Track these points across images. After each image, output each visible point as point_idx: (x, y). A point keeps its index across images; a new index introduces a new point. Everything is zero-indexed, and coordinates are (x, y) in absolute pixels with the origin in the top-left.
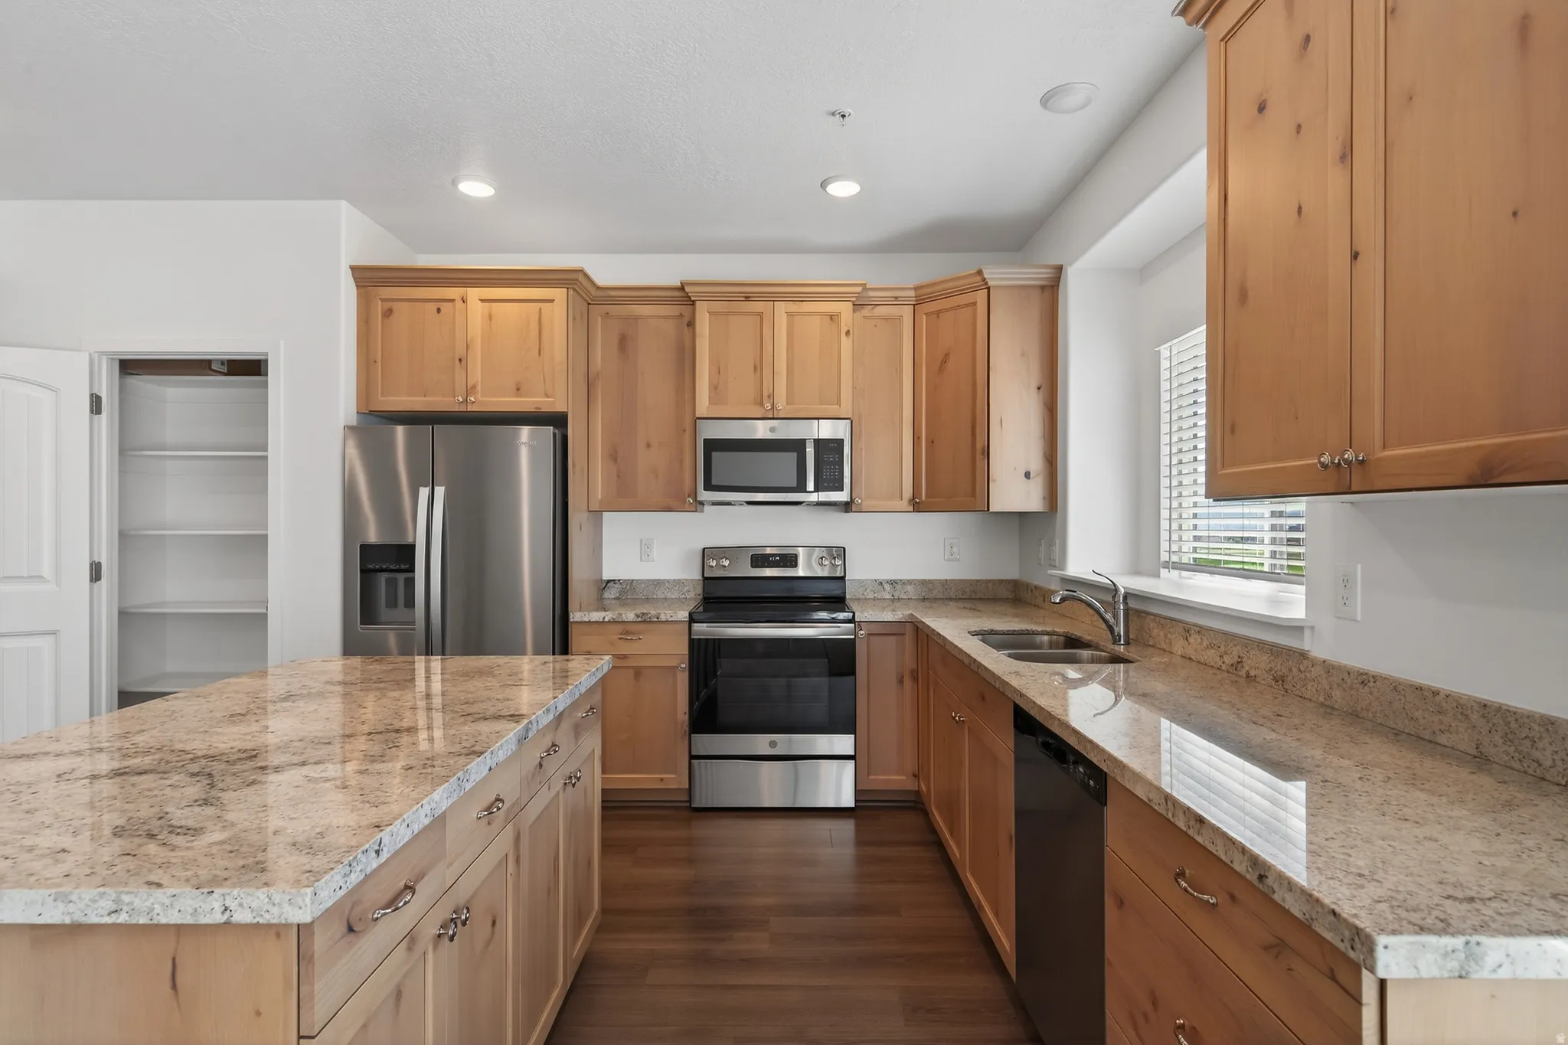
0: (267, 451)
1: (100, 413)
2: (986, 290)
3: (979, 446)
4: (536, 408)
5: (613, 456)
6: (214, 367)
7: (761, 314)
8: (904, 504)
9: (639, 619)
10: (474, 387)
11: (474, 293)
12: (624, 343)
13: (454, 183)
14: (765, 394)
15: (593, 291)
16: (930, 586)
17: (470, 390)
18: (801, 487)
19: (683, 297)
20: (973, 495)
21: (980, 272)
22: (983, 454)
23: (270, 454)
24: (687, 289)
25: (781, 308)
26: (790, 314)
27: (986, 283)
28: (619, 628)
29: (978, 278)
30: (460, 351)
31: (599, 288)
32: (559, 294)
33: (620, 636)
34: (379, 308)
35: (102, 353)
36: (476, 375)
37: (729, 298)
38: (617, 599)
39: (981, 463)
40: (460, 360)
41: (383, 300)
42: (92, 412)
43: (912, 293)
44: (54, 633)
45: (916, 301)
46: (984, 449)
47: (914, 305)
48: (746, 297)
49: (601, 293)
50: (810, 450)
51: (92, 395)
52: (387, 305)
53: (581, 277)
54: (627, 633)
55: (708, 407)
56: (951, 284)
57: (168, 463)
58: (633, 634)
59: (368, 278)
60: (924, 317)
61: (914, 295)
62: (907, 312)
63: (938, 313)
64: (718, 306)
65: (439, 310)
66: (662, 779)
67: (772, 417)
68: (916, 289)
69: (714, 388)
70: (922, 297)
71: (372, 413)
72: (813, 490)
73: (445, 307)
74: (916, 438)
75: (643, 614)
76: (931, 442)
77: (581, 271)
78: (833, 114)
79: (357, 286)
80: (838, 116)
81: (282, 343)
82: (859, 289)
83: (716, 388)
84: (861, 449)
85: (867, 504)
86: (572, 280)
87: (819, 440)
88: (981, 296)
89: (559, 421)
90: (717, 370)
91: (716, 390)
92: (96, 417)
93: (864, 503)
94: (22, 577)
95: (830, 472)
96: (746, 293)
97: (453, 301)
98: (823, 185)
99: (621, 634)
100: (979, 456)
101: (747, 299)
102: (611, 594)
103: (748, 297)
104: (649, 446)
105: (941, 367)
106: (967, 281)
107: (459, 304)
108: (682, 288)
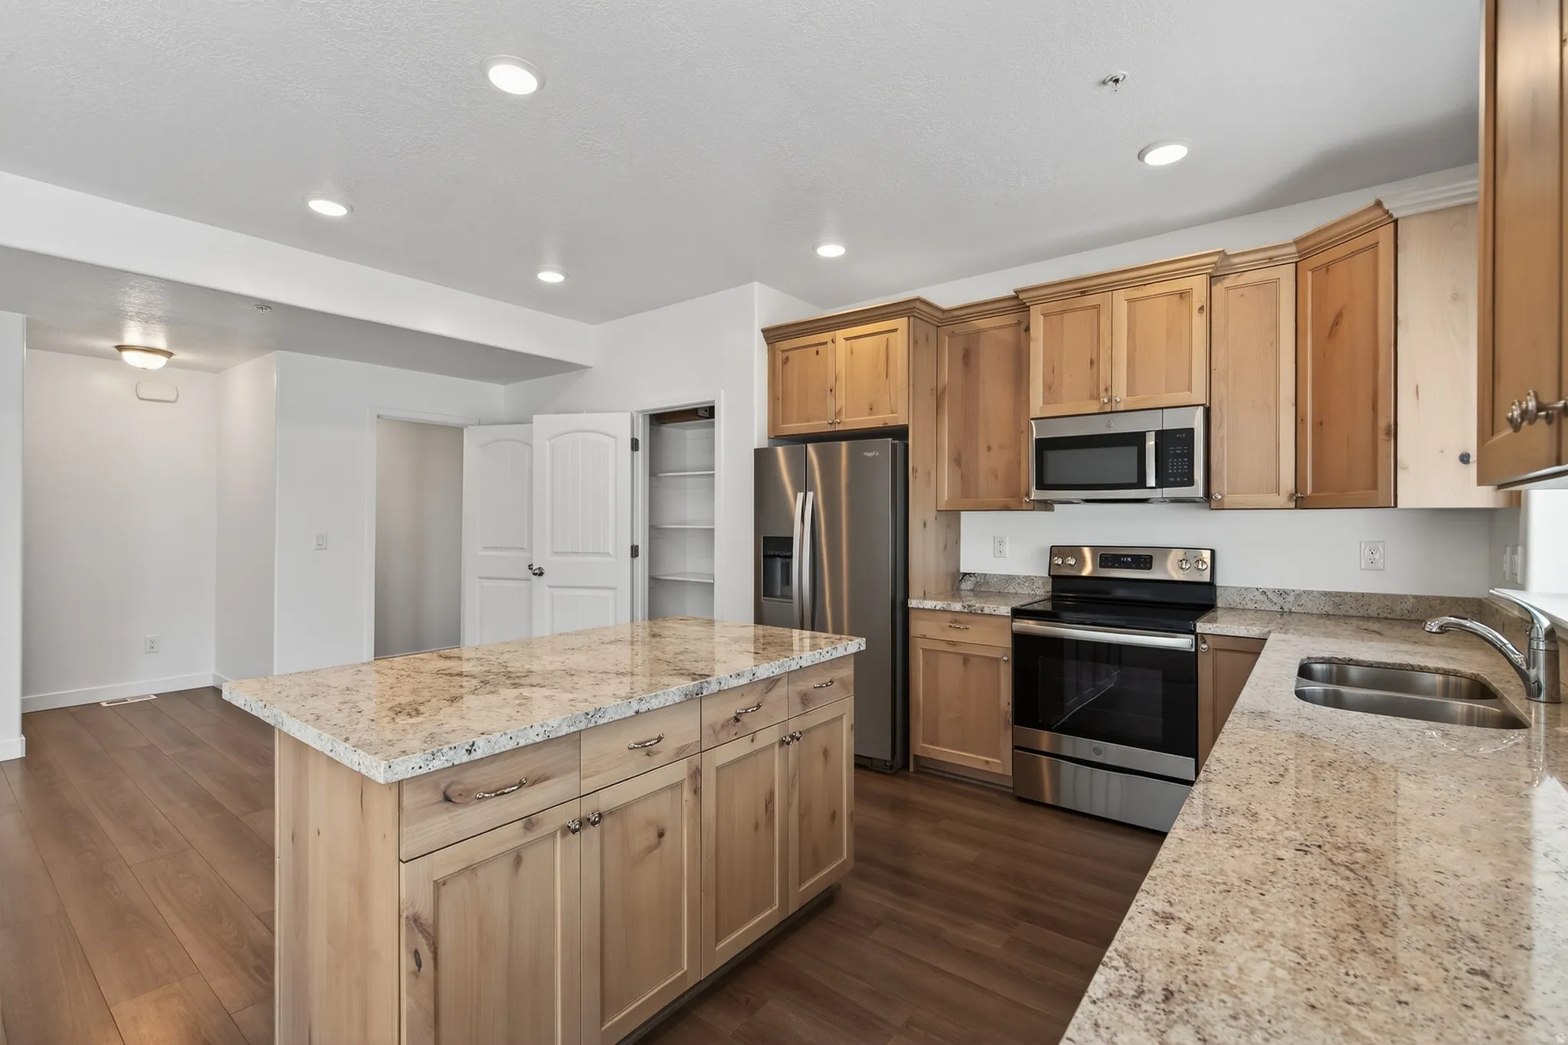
0: (714, 470)
1: (638, 450)
2: (1392, 224)
3: (1382, 423)
4: (884, 424)
5: (957, 460)
6: (700, 413)
7: (1097, 307)
8: (1282, 499)
9: (966, 610)
10: (840, 411)
11: (840, 334)
12: (968, 358)
13: (814, 248)
14: (1102, 388)
15: (939, 314)
16: (1337, 600)
17: (838, 413)
18: (1141, 484)
19: (1019, 304)
20: (1374, 486)
21: (1379, 204)
22: (1388, 433)
23: (716, 472)
24: (1021, 296)
25: (1120, 297)
26: (1129, 301)
27: (1391, 216)
28: (949, 617)
29: (1378, 212)
30: (831, 382)
31: (944, 311)
32: (901, 323)
33: (950, 624)
34: (780, 356)
35: (638, 412)
36: (841, 402)
37: (1064, 296)
38: (972, 590)
39: (1384, 446)
40: (831, 390)
41: (783, 351)
42: (632, 449)
43: (1293, 249)
44: (615, 589)
45: (1300, 257)
46: (1389, 426)
47: (1296, 262)
48: (1081, 292)
49: (945, 316)
50: (1151, 443)
51: (632, 440)
52: (785, 354)
53: (918, 305)
54: (956, 622)
55: (1041, 408)
56: (1344, 227)
57: (688, 480)
58: (959, 622)
59: (773, 335)
60: (1310, 273)
61: (1295, 251)
62: (1286, 274)
63: (1327, 267)
64: (1053, 306)
65: (817, 353)
66: (987, 762)
67: (1110, 410)
68: (1297, 242)
69: (1048, 388)
70: (1306, 250)
71: (777, 437)
72: (1154, 485)
73: (820, 348)
74: (1299, 420)
75: (969, 606)
76: (1319, 424)
77: (918, 299)
78: (1104, 83)
79: (768, 344)
80: (1111, 82)
81: (722, 392)
82: (1215, 259)
83: (1050, 388)
84: (1223, 438)
85: (1229, 500)
86: (911, 309)
87: (1163, 431)
88: (1385, 234)
89: (900, 433)
90: (1051, 370)
91: (1050, 390)
92: (635, 453)
93: (1226, 499)
94: (568, 552)
95: (1177, 465)
96: (1081, 289)
97: (826, 343)
98: (1141, 156)
99: (951, 622)
100: (1382, 436)
101: (1083, 293)
102: (967, 585)
103: (1085, 292)
104: (989, 449)
105: (1331, 331)
106: (1365, 218)
107: (830, 344)
108: (1016, 298)
